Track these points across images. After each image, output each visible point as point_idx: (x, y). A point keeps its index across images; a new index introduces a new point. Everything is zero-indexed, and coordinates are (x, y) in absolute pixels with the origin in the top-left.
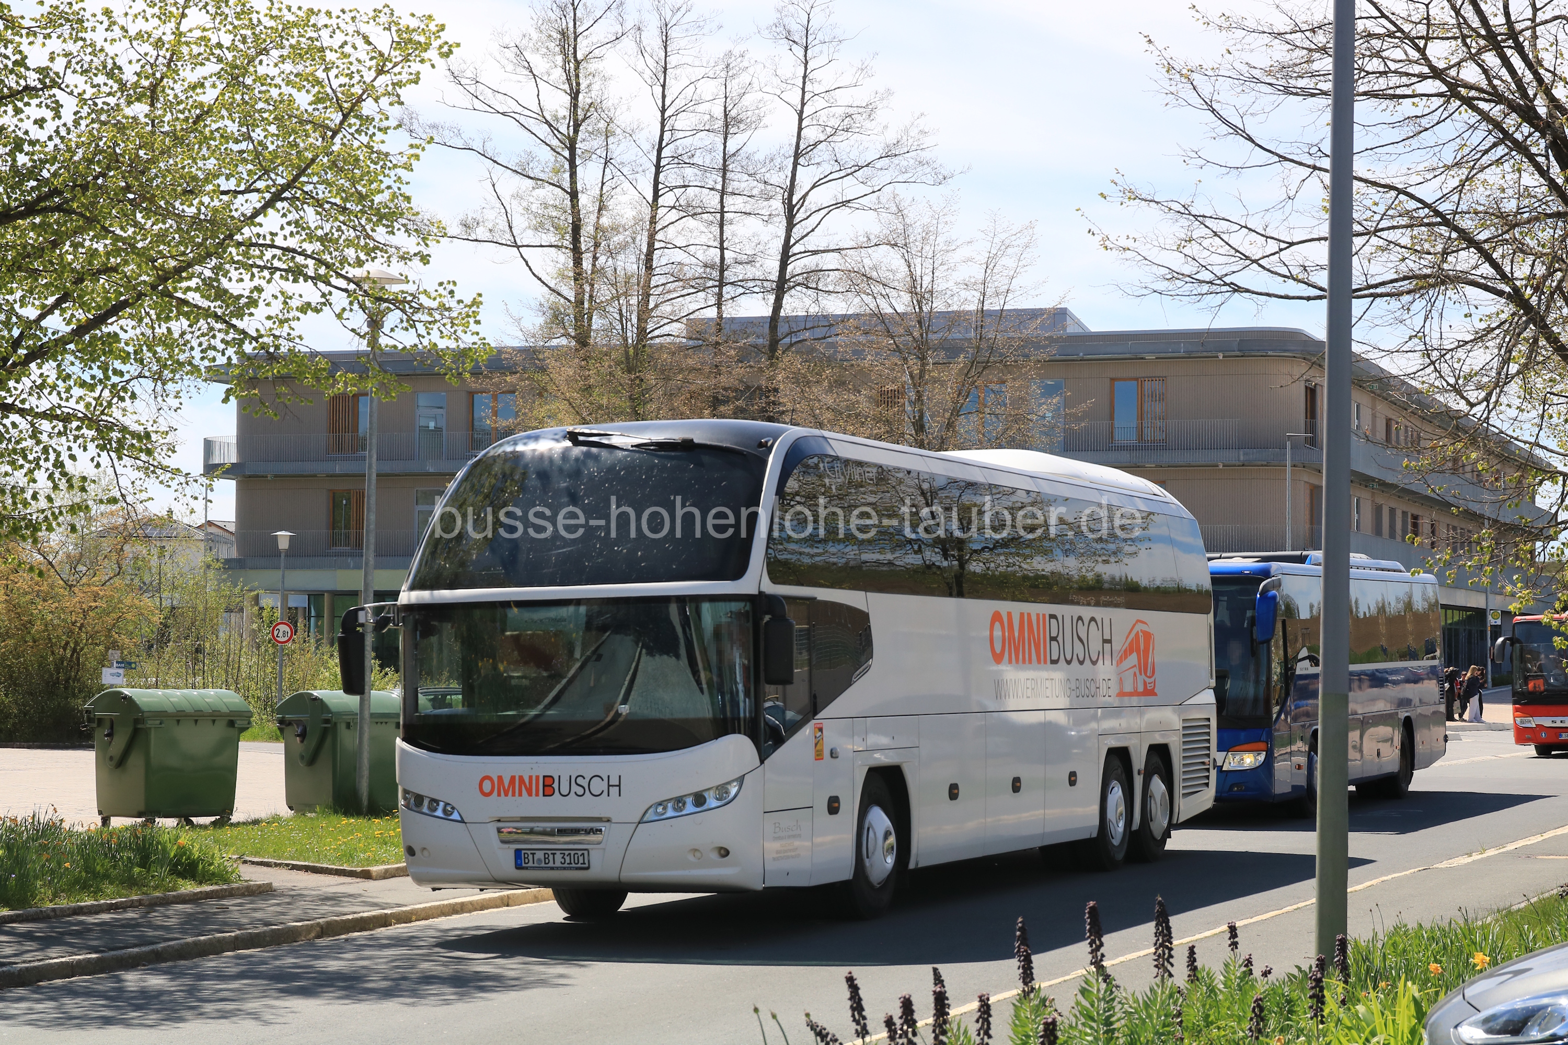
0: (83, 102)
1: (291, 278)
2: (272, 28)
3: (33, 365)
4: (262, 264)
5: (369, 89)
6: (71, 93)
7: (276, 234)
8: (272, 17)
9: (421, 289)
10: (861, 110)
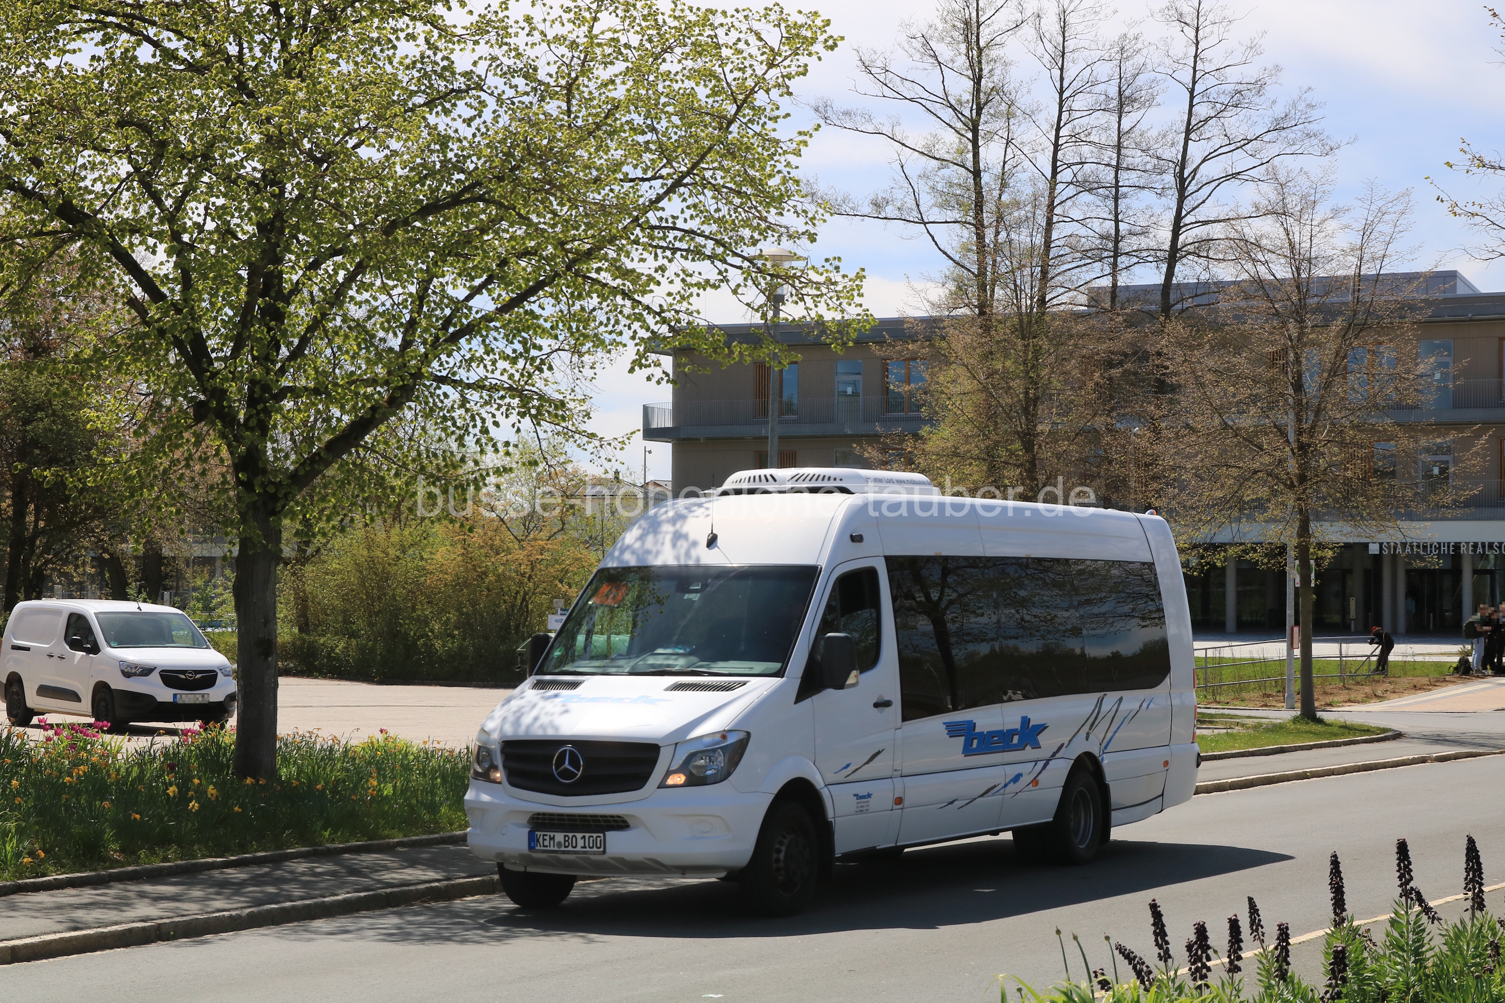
0: (500, 100)
1: (690, 257)
2: (675, 28)
3: (463, 341)
4: (665, 245)
5: (760, 81)
6: (492, 94)
7: (677, 218)
8: (675, 17)
9: (809, 266)
10: (1250, 86)
